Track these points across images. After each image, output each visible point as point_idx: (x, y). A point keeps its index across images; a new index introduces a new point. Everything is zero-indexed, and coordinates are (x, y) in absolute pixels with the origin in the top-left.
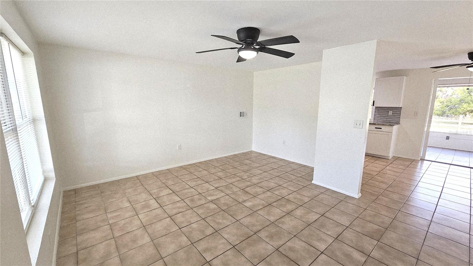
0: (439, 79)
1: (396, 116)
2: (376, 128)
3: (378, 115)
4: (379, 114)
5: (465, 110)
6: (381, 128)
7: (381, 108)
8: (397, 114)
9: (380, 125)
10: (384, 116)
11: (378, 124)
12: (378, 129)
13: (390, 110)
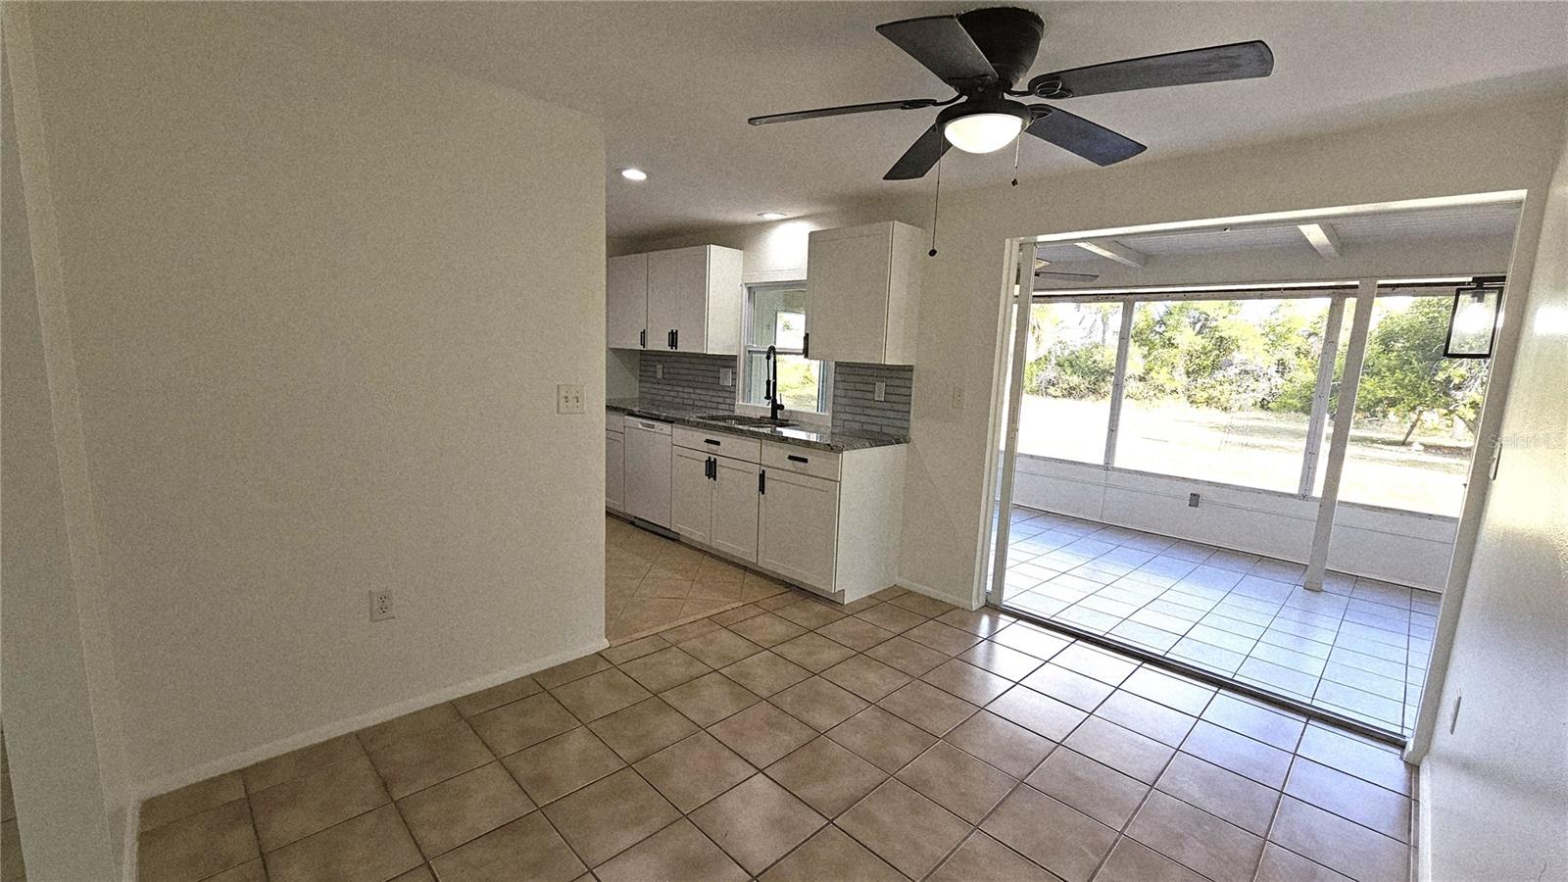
0: (1041, 238)
1: (899, 407)
2: (791, 458)
3: (844, 401)
5: (1369, 396)
6: (805, 461)
10: (863, 403)
12: (796, 462)
13: (878, 379)
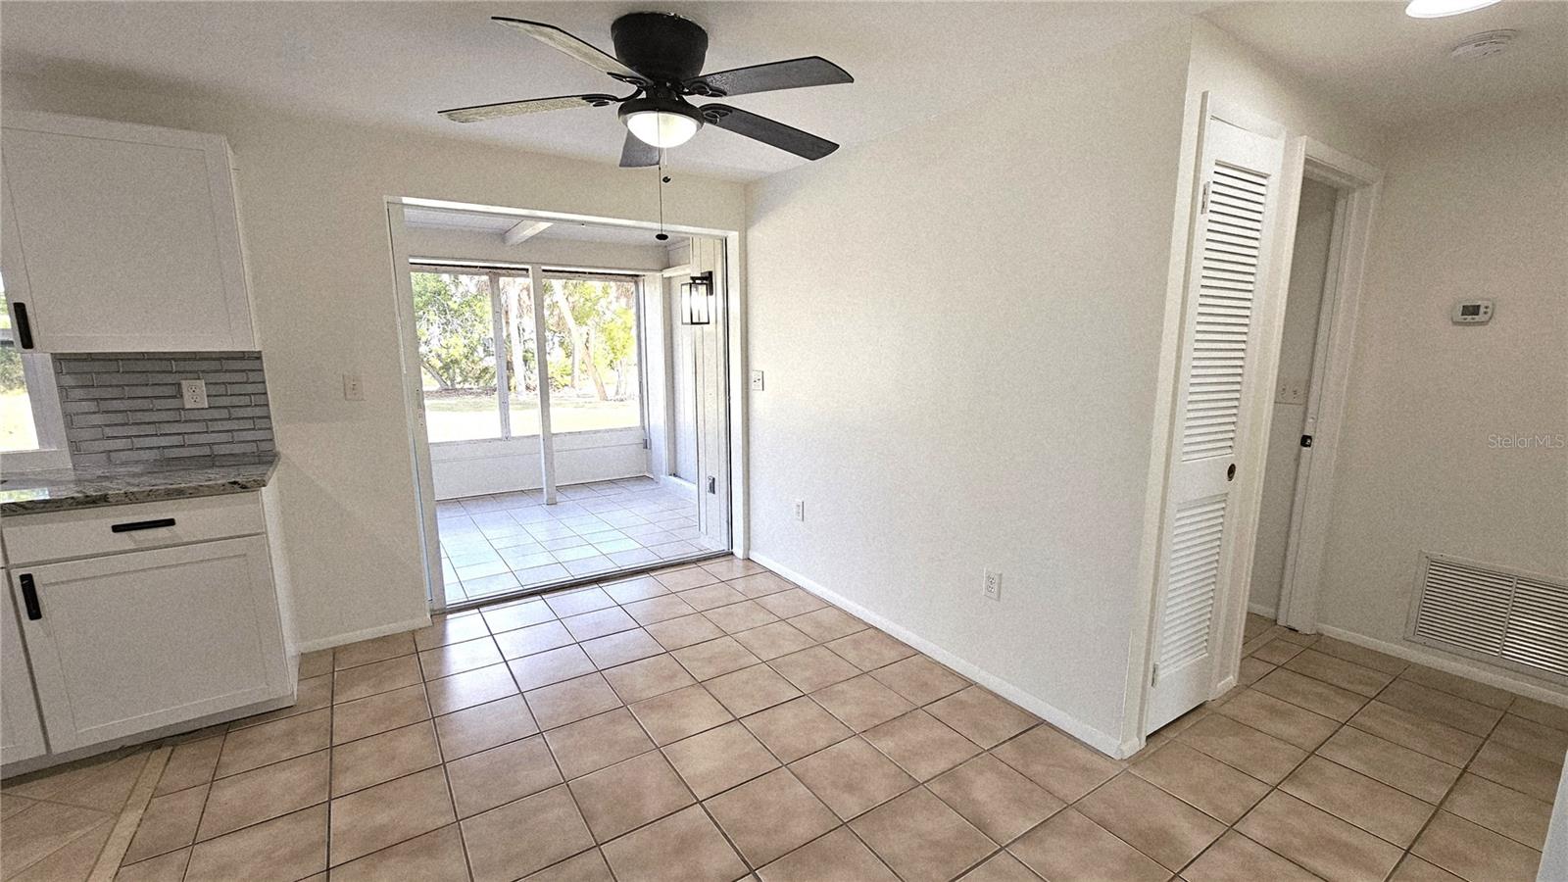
1: (241, 413)
2: (116, 529)
3: (97, 419)
4: (105, 405)
6: (171, 522)
7: (113, 366)
8: (245, 400)
9: (151, 496)
10: (155, 417)
11: (130, 498)
12: (133, 533)
13: (184, 376)
